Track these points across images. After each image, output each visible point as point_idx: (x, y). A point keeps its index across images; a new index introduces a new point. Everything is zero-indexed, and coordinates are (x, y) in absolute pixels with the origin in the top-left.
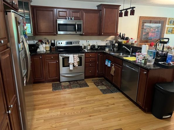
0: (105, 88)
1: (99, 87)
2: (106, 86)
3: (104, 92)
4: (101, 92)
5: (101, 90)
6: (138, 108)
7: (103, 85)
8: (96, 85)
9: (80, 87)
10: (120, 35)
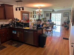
0: (16, 45)
1: (13, 45)
2: (15, 43)
3: (17, 46)
4: (16, 47)
5: (15, 46)
6: (34, 47)
7: (14, 43)
8: (10, 45)
9: (2, 49)
10: (15, 19)
